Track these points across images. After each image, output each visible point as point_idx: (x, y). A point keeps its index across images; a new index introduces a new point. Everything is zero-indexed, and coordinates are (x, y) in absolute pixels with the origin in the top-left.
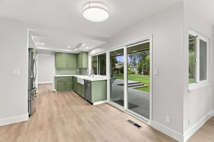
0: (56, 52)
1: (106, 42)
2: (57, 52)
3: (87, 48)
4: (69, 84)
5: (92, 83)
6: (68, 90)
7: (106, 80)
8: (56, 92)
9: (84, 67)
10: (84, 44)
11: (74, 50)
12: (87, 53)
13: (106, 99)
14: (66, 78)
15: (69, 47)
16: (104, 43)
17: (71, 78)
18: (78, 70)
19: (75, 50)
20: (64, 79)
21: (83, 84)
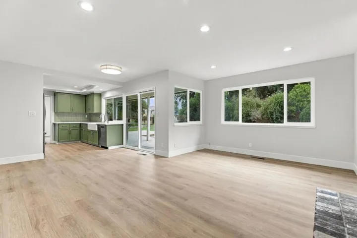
0: (57, 91)
1: (122, 86)
2: (57, 93)
3: (101, 90)
4: (75, 133)
5: (107, 127)
6: (73, 141)
7: (123, 125)
8: (57, 143)
9: (96, 111)
10: (96, 87)
11: (81, 90)
12: (100, 95)
13: (123, 144)
14: (71, 126)
15: (76, 87)
16: (119, 86)
17: (78, 126)
18: (86, 116)
19: (85, 90)
20: (68, 126)
21: (96, 129)
